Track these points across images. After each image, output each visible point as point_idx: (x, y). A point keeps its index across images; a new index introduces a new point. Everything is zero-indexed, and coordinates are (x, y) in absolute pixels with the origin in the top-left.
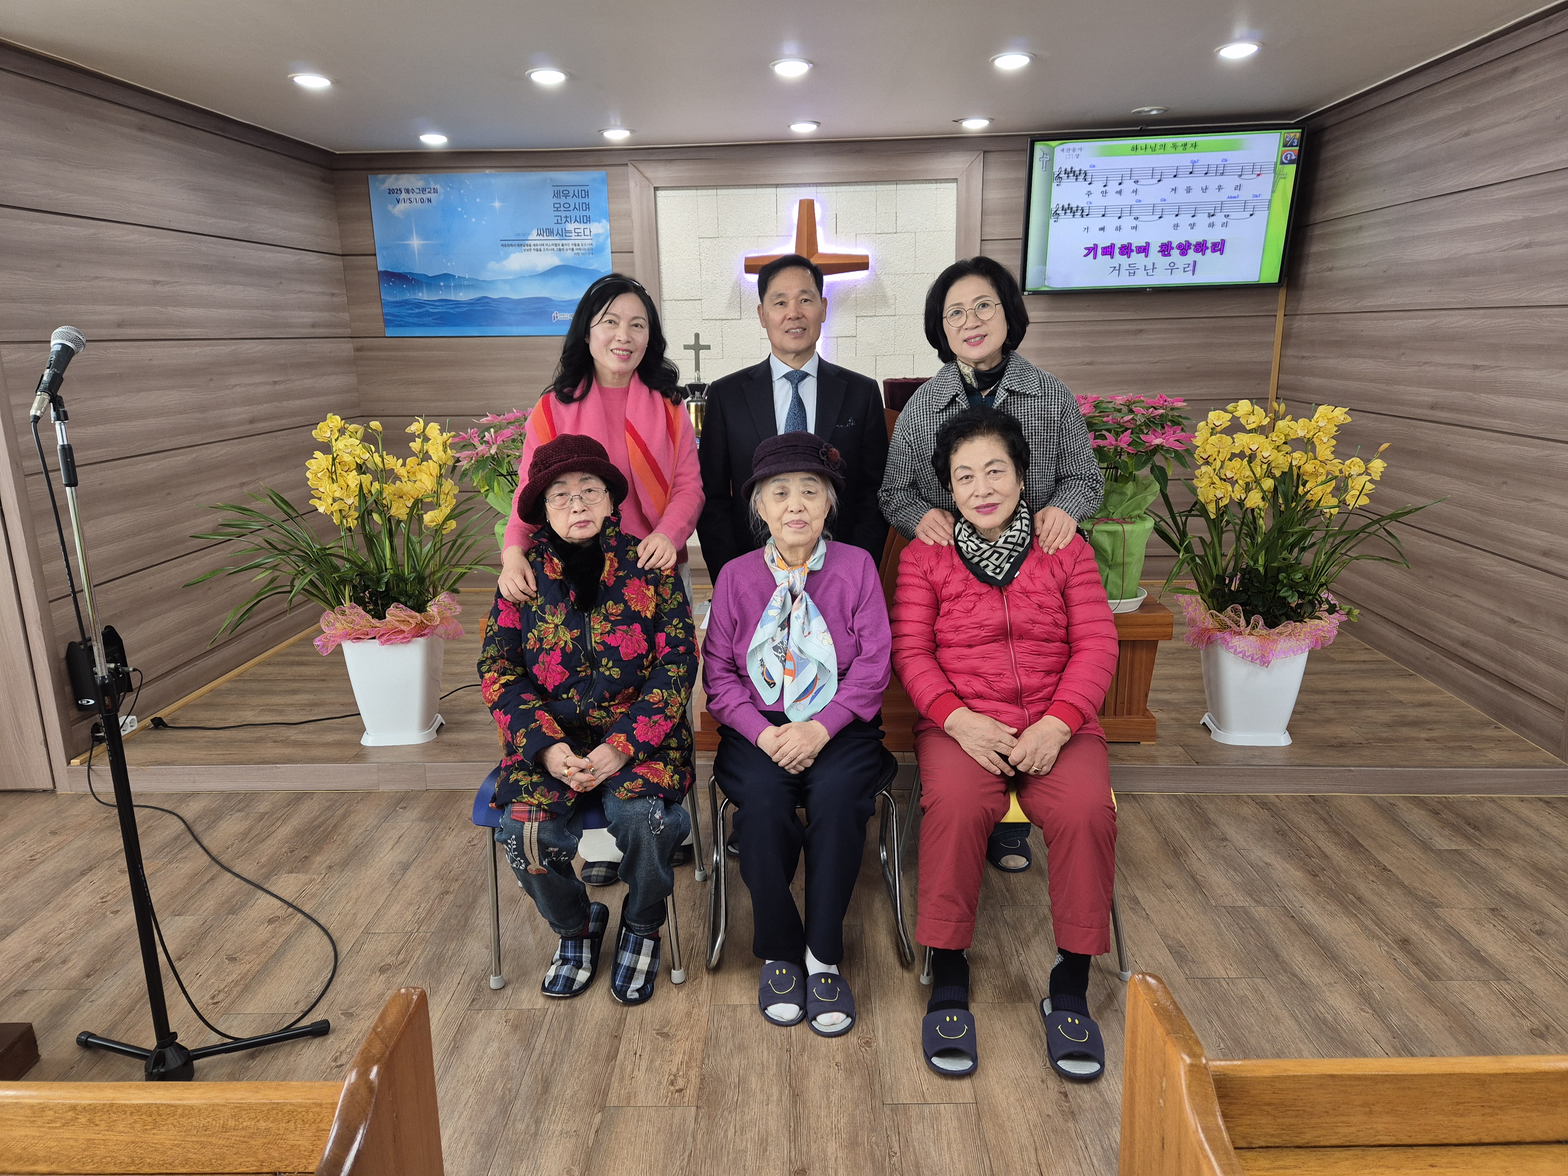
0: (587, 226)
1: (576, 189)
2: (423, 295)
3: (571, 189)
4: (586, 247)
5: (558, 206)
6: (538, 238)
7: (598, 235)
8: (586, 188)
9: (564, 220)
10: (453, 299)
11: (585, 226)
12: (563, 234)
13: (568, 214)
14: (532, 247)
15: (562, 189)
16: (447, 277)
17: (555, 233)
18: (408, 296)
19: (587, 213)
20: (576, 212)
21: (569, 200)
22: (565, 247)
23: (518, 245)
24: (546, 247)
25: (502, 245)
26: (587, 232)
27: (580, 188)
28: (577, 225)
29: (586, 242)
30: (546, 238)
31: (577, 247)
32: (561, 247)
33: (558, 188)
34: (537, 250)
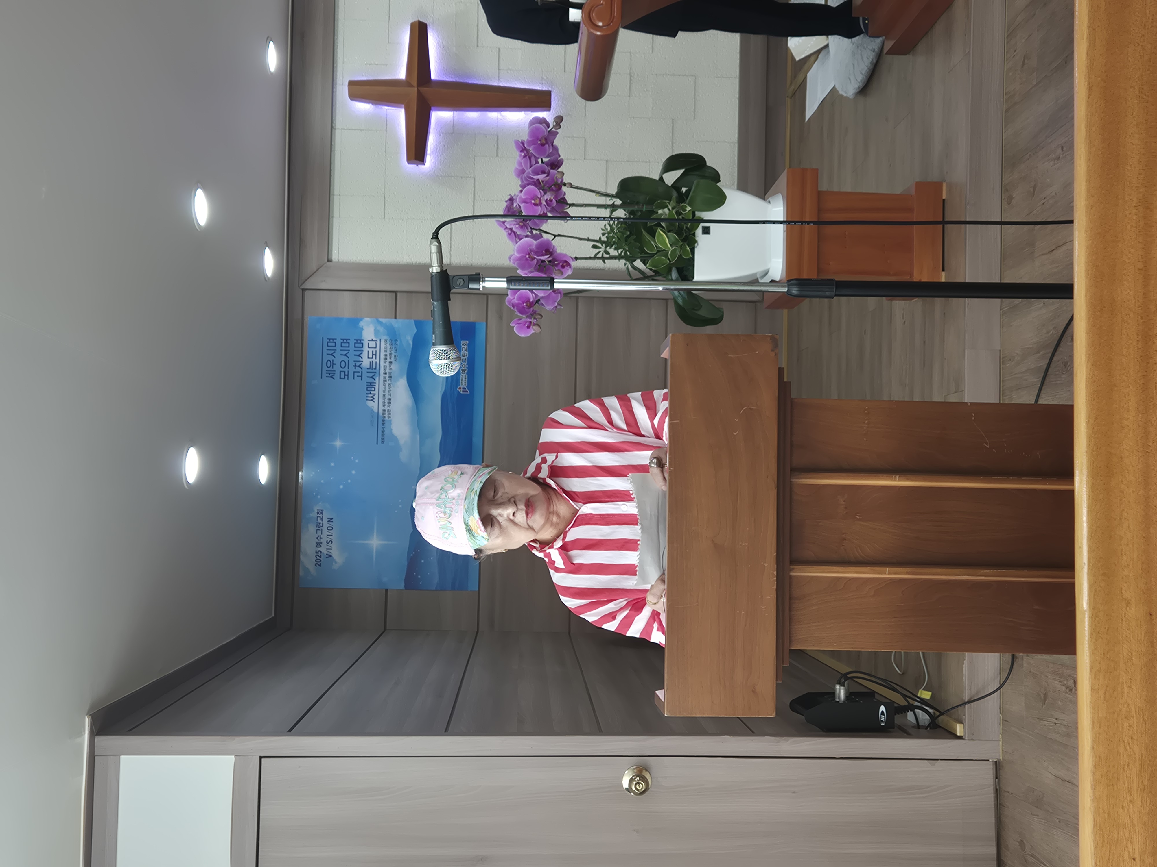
0: (365, 344)
1: (326, 352)
3: (326, 358)
4: (389, 347)
5: (343, 374)
6: (376, 400)
7: (376, 332)
8: (326, 341)
9: (358, 369)
11: (366, 346)
12: (373, 371)
13: (352, 364)
14: (386, 408)
15: (325, 368)
19: (352, 343)
20: (351, 354)
21: (337, 361)
22: (388, 371)
23: (383, 424)
24: (387, 392)
25: (383, 442)
27: (326, 348)
28: (364, 355)
29: (383, 346)
30: (376, 392)
31: (388, 357)
32: (387, 375)
33: (324, 372)
34: (390, 403)
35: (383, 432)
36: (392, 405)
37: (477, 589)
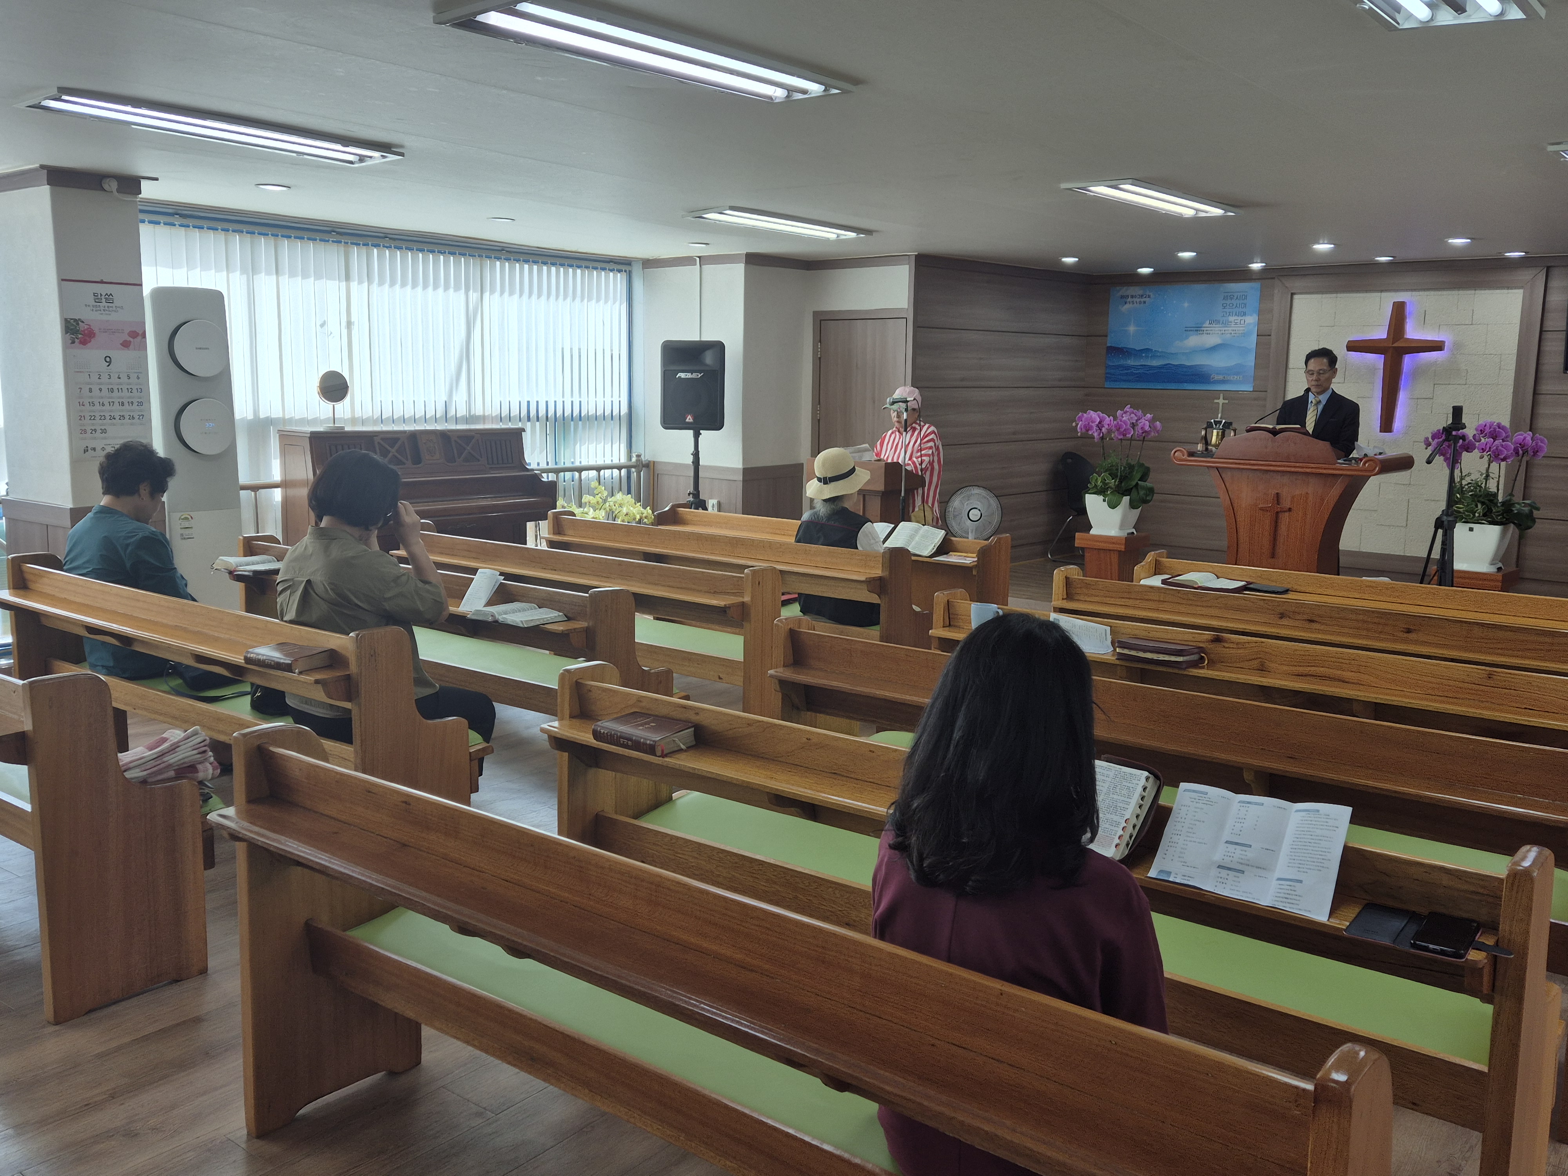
0: (1243, 318)
1: (1239, 294)
2: (1131, 362)
3: (1236, 295)
4: (1239, 332)
5: (1227, 305)
6: (1209, 326)
7: (1249, 324)
8: (1245, 294)
9: (1228, 314)
10: (1149, 364)
11: (1242, 318)
12: (1226, 323)
13: (1231, 310)
15: (1229, 294)
16: (1147, 350)
17: (1221, 323)
18: (1122, 362)
19: (1244, 310)
20: (1237, 310)
21: (1234, 302)
22: (1226, 332)
23: (1196, 330)
24: (1213, 332)
25: (1186, 331)
26: (1242, 322)
27: (1241, 294)
28: (1236, 318)
29: (1240, 329)
30: (1214, 326)
31: (1234, 332)
32: (1224, 332)
33: (1227, 294)
34: (1208, 334)
35: (1192, 330)
36: (1206, 335)
37: (1106, 386)
